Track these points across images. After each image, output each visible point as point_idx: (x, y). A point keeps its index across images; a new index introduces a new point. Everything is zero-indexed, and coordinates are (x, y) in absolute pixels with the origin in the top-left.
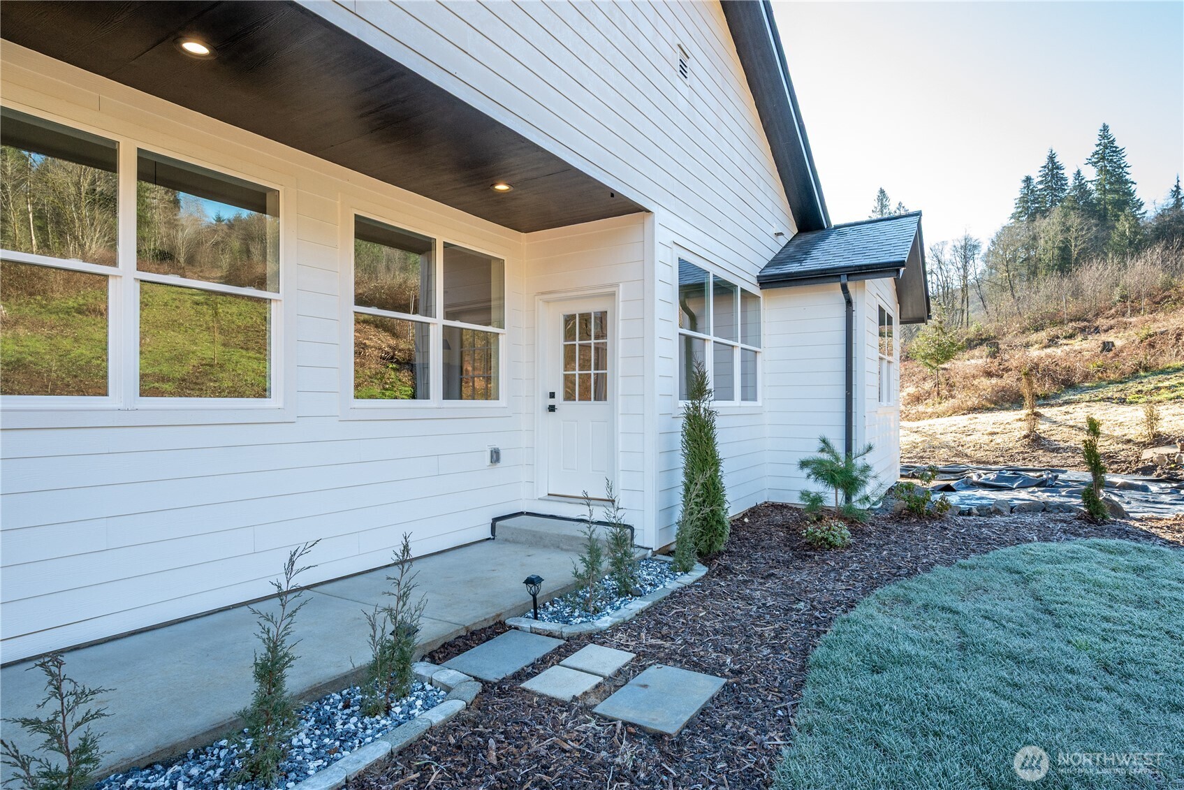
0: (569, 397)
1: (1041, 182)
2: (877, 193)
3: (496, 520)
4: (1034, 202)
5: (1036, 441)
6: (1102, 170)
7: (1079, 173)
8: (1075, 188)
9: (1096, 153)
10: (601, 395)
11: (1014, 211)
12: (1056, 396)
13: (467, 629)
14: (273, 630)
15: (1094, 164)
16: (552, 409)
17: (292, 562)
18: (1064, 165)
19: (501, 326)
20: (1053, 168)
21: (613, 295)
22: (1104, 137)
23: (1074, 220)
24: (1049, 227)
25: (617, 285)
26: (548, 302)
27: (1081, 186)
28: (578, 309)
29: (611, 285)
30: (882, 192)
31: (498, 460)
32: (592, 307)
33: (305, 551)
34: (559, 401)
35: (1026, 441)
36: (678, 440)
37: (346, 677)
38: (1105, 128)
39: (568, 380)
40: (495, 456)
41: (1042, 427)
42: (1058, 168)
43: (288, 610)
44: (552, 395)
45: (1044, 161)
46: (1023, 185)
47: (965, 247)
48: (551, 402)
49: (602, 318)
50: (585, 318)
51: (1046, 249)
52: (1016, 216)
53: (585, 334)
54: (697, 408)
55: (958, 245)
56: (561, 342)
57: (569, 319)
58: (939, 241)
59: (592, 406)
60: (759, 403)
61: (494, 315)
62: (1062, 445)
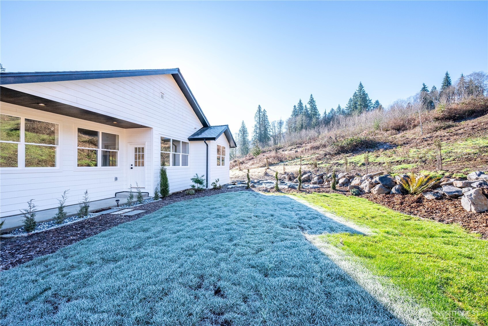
0: (136, 166)
1: (298, 107)
2: (258, 106)
3: (116, 193)
4: (296, 112)
5: (266, 174)
6: (311, 106)
7: (306, 106)
8: (305, 110)
9: (310, 101)
10: (143, 165)
11: (292, 114)
12: (278, 164)
13: (102, 209)
14: (62, 202)
15: (309, 104)
16: (132, 168)
17: (65, 192)
18: (303, 103)
19: (118, 150)
20: (300, 103)
21: (145, 144)
22: (311, 97)
23: (304, 118)
24: (299, 118)
25: (145, 142)
26: (131, 144)
27: (306, 109)
28: (138, 146)
29: (144, 142)
30: (259, 106)
31: (117, 180)
32: (141, 146)
33: (67, 191)
34: (133, 166)
35: (264, 174)
36: (159, 174)
37: (75, 214)
38: (312, 95)
39: (136, 162)
40: (116, 179)
41: (268, 171)
42: (302, 104)
43: (64, 199)
44: (132, 165)
45: (299, 102)
46: (294, 108)
47: (280, 123)
48: (132, 167)
49: (143, 148)
50: (139, 148)
51: (298, 125)
52: (292, 116)
53: (139, 152)
54: (163, 168)
55: (279, 122)
56: (134, 154)
57: (136, 148)
58: (274, 121)
59: (141, 167)
60: (189, 166)
61: (117, 147)
62: (270, 175)
